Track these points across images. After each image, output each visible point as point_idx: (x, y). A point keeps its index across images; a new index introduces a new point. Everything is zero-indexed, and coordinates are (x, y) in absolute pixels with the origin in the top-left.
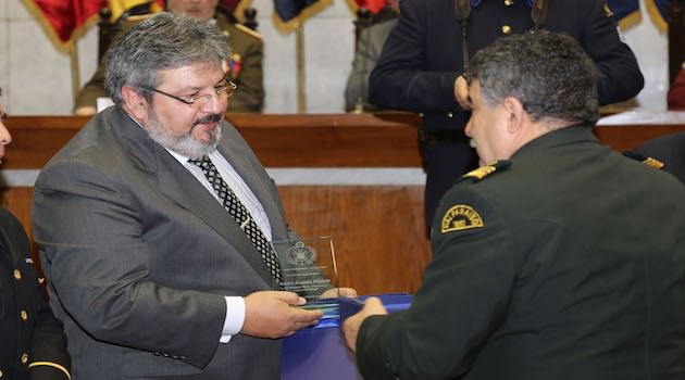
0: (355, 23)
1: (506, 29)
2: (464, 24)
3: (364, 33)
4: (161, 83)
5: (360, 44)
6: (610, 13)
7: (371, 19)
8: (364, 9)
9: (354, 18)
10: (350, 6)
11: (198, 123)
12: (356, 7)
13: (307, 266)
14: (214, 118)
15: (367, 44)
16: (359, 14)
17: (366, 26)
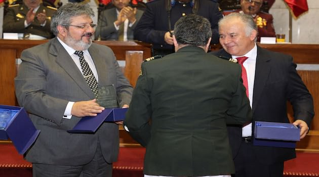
0: (98, 8)
1: (184, 14)
2: (169, 12)
3: (102, 12)
4: (71, 22)
5: (100, 16)
6: (220, 10)
7: (104, 8)
8: (101, 4)
9: (98, 7)
10: (96, 2)
11: (84, 36)
12: (98, 3)
13: (107, 96)
14: (90, 35)
15: (102, 16)
16: (100, 5)
17: (102, 10)
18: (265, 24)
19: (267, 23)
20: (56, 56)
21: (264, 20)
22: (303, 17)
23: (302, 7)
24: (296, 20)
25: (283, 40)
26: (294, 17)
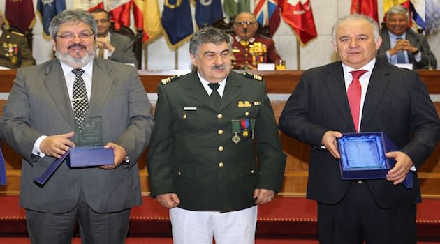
18: (265, 51)
19: (268, 50)
20: (47, 75)
21: (264, 46)
22: (312, 44)
23: (309, 33)
24: (303, 47)
25: (283, 67)
26: (302, 44)
